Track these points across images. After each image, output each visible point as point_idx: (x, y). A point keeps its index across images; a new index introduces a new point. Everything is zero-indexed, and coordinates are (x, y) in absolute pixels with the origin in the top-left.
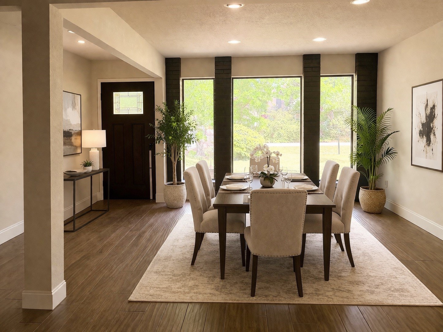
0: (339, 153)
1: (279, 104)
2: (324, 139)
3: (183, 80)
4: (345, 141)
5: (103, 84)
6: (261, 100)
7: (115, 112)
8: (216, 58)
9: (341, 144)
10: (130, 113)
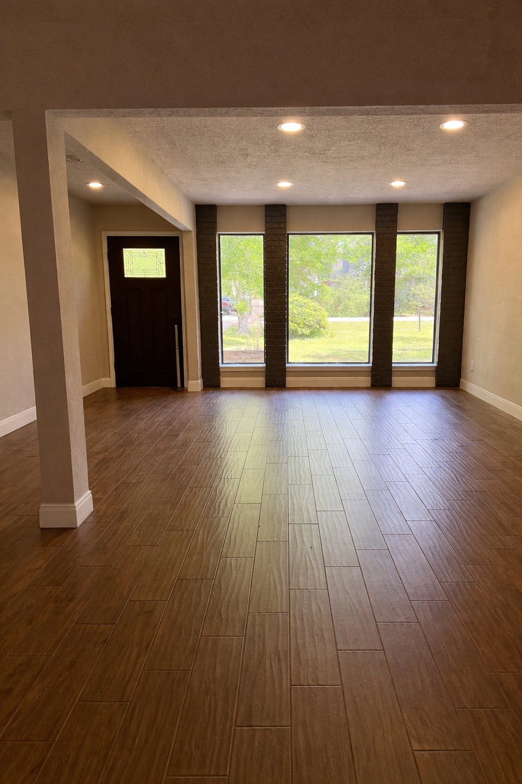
0: (420, 330)
1: (346, 267)
2: (401, 313)
3: (219, 235)
4: (427, 315)
5: (109, 238)
6: (322, 263)
7: (127, 275)
8: (266, 205)
9: (423, 318)
10: (147, 276)
